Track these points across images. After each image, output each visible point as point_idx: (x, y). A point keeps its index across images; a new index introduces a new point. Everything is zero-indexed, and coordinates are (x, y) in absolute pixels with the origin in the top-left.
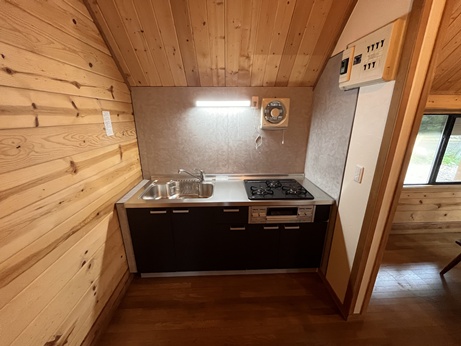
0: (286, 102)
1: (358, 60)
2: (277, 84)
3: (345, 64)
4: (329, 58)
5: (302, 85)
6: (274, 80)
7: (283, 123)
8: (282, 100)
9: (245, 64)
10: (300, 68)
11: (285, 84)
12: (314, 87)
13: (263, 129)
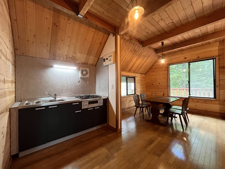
0: (88, 69)
1: (107, 59)
2: (84, 64)
3: (104, 59)
4: (99, 58)
5: (92, 65)
6: (83, 62)
7: (88, 76)
8: (87, 69)
9: (75, 55)
10: (91, 60)
11: (87, 64)
12: (95, 66)
13: (81, 78)
